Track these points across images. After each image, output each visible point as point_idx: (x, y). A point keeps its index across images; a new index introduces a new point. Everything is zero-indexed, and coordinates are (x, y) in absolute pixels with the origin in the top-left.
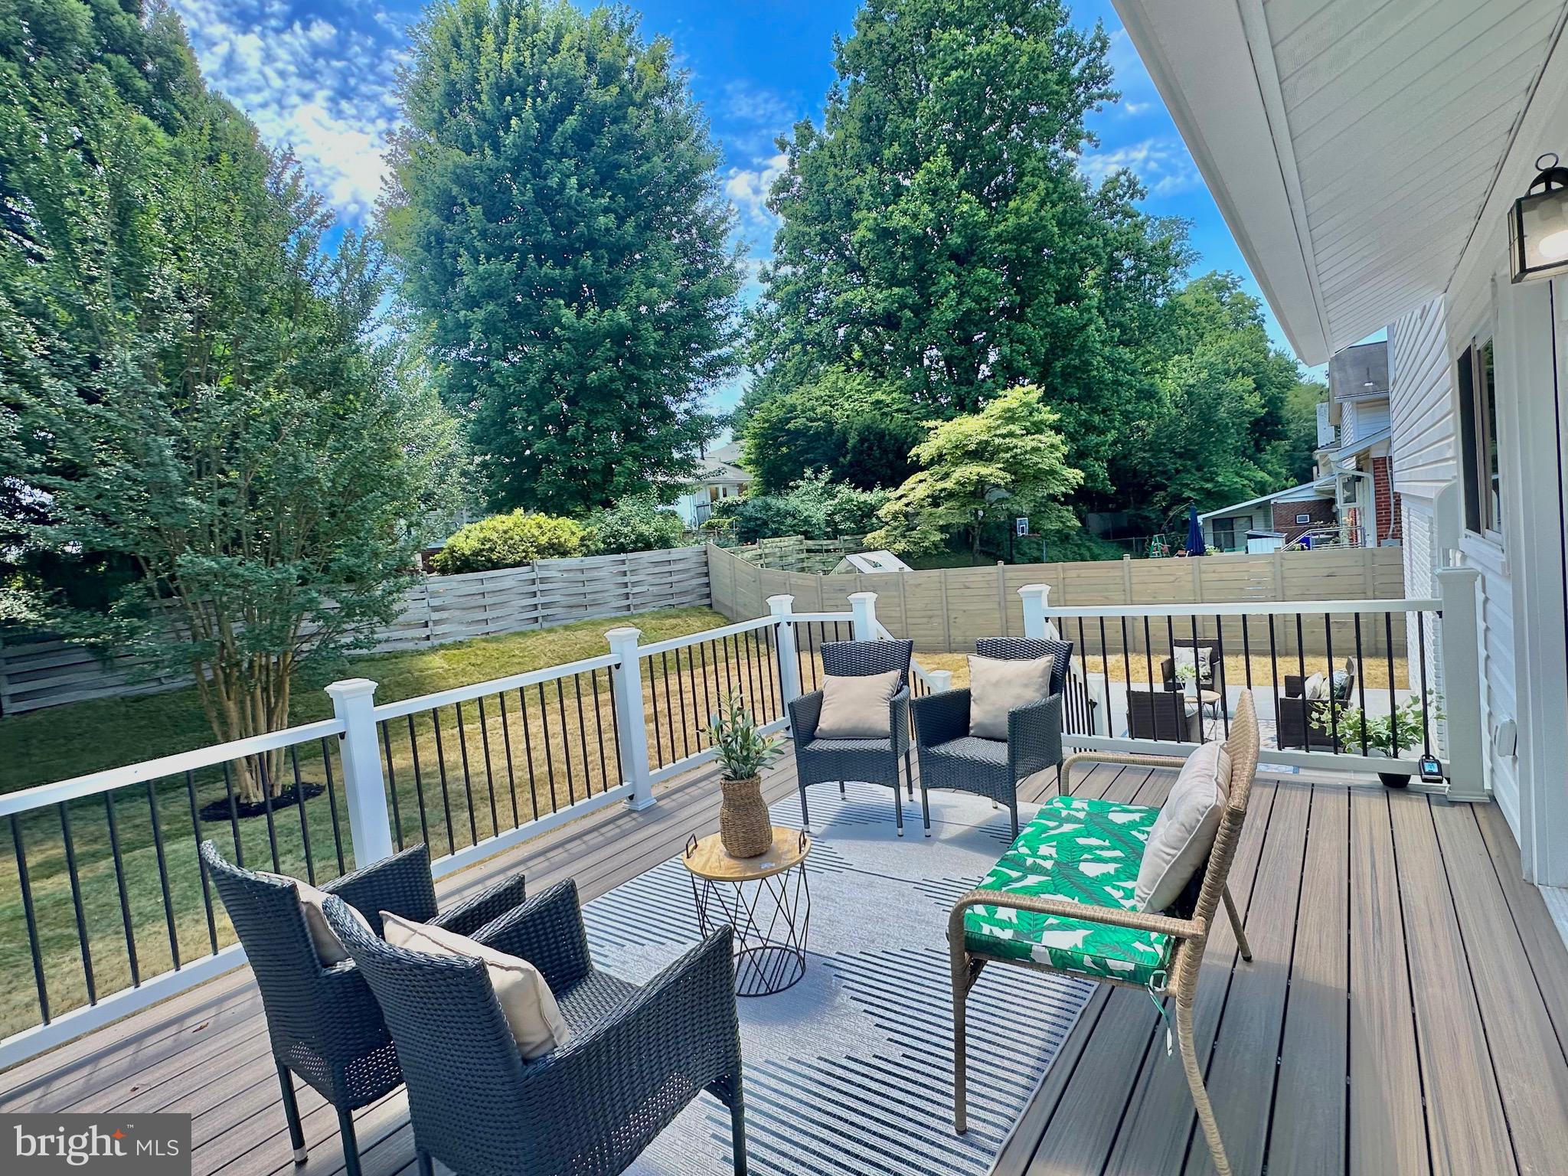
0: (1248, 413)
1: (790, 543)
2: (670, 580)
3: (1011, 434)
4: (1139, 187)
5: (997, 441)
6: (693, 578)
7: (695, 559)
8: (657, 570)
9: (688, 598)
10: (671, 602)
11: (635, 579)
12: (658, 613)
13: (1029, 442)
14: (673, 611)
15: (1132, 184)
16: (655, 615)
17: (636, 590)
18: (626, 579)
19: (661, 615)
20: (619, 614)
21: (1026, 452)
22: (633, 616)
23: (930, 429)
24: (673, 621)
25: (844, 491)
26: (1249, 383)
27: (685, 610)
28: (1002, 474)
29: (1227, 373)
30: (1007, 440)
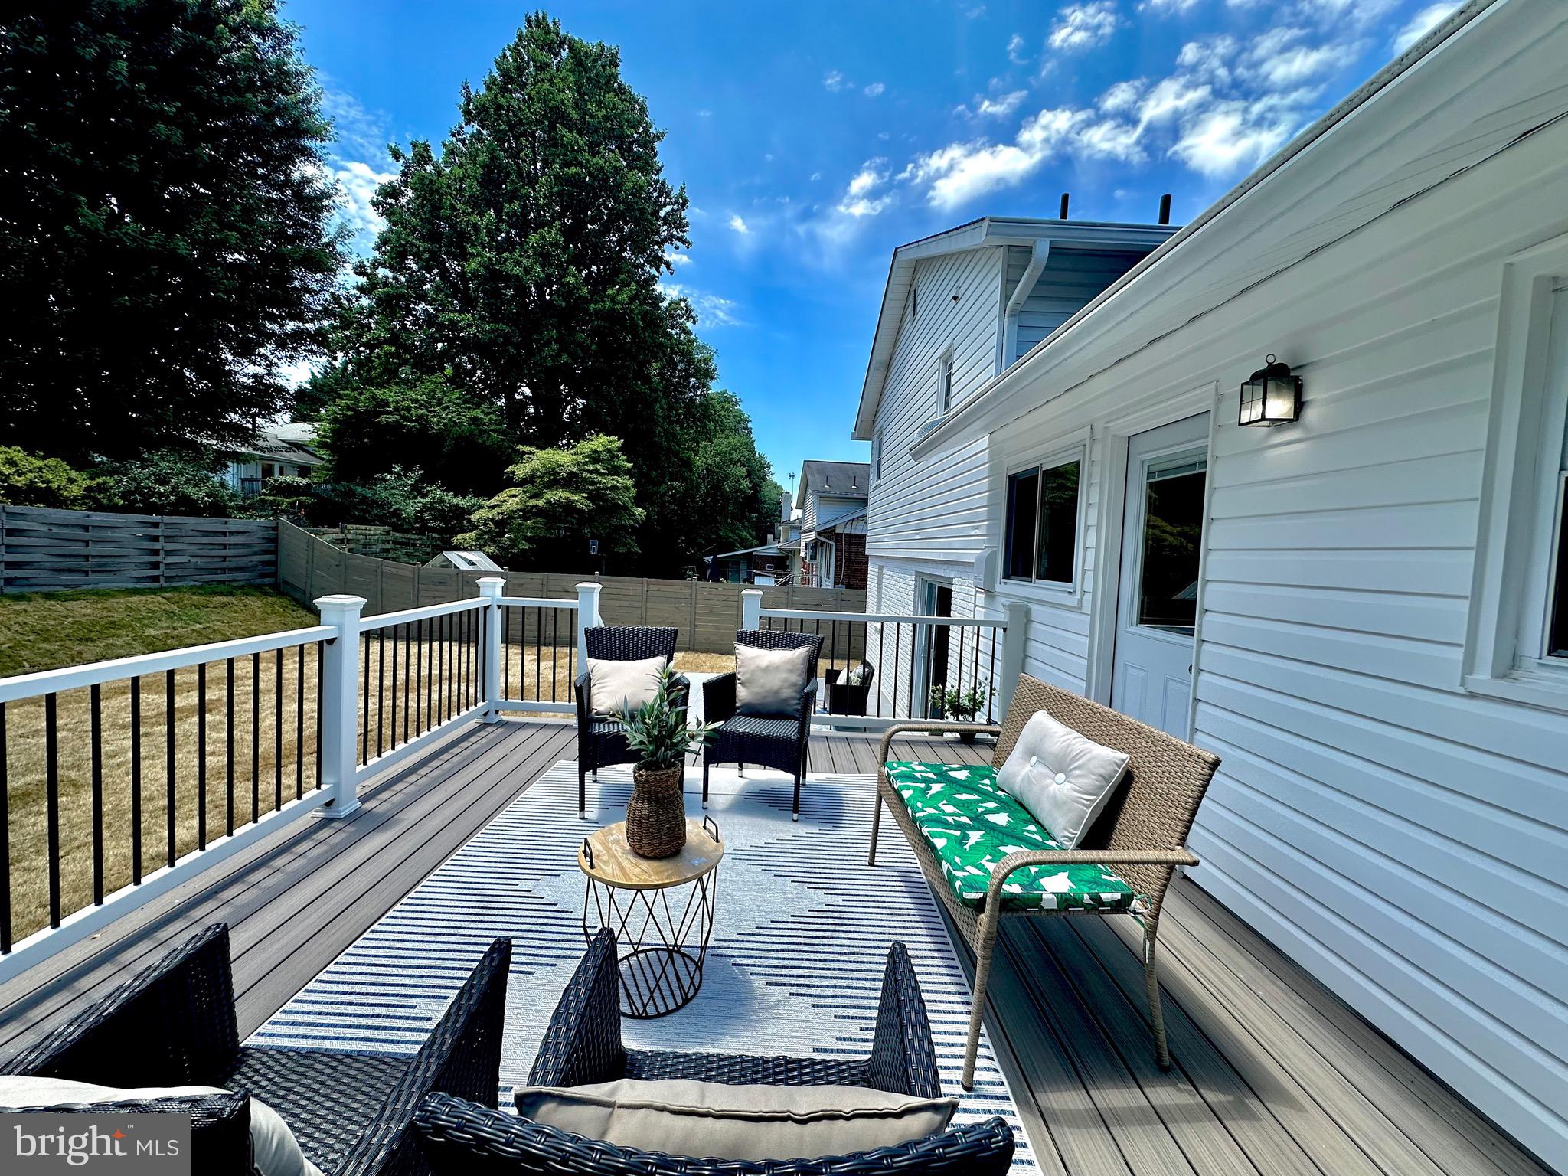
0: (741, 491)
1: (375, 531)
2: (223, 552)
3: (596, 471)
4: (693, 314)
5: (585, 474)
6: (255, 554)
7: (260, 534)
8: (205, 540)
9: (247, 575)
10: (222, 577)
11: (170, 546)
12: (200, 587)
13: (611, 481)
14: (222, 588)
15: (688, 309)
16: (194, 590)
17: (170, 559)
18: (157, 546)
19: (207, 589)
20: (139, 585)
21: (607, 488)
22: (162, 589)
23: (524, 453)
24: (224, 599)
25: (436, 492)
26: (744, 470)
27: (242, 588)
28: (587, 502)
29: (731, 460)
30: (593, 476)
